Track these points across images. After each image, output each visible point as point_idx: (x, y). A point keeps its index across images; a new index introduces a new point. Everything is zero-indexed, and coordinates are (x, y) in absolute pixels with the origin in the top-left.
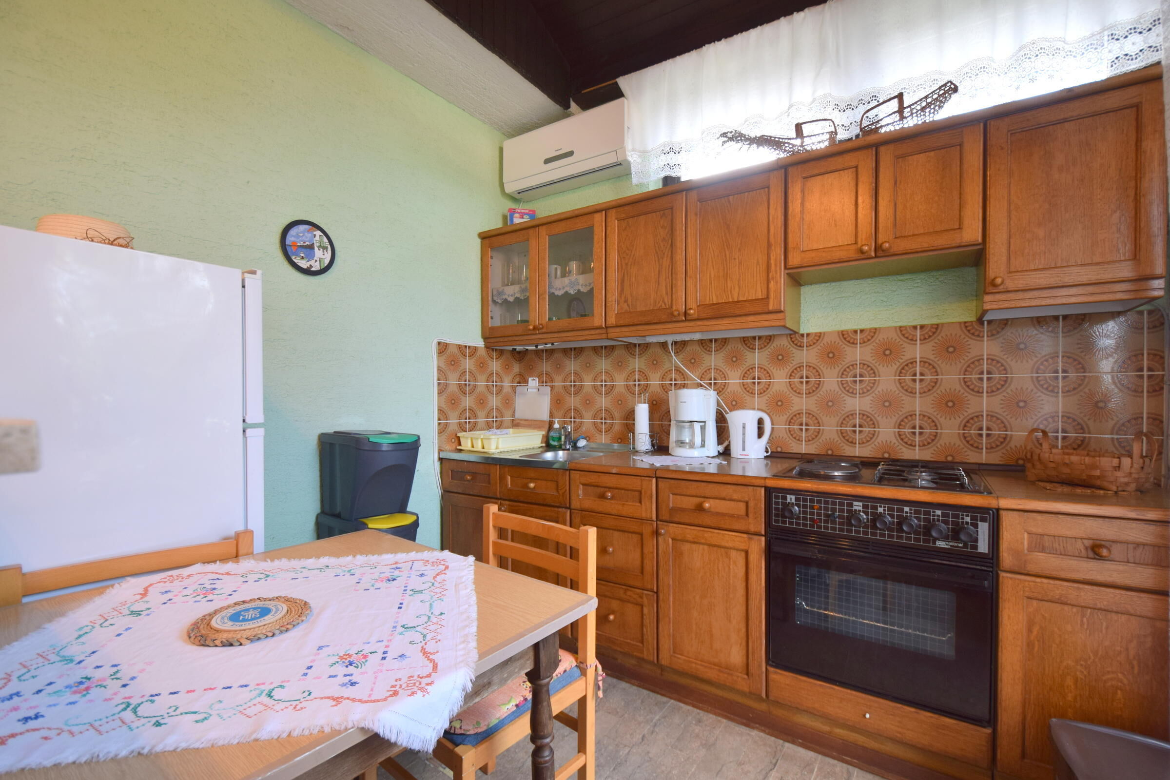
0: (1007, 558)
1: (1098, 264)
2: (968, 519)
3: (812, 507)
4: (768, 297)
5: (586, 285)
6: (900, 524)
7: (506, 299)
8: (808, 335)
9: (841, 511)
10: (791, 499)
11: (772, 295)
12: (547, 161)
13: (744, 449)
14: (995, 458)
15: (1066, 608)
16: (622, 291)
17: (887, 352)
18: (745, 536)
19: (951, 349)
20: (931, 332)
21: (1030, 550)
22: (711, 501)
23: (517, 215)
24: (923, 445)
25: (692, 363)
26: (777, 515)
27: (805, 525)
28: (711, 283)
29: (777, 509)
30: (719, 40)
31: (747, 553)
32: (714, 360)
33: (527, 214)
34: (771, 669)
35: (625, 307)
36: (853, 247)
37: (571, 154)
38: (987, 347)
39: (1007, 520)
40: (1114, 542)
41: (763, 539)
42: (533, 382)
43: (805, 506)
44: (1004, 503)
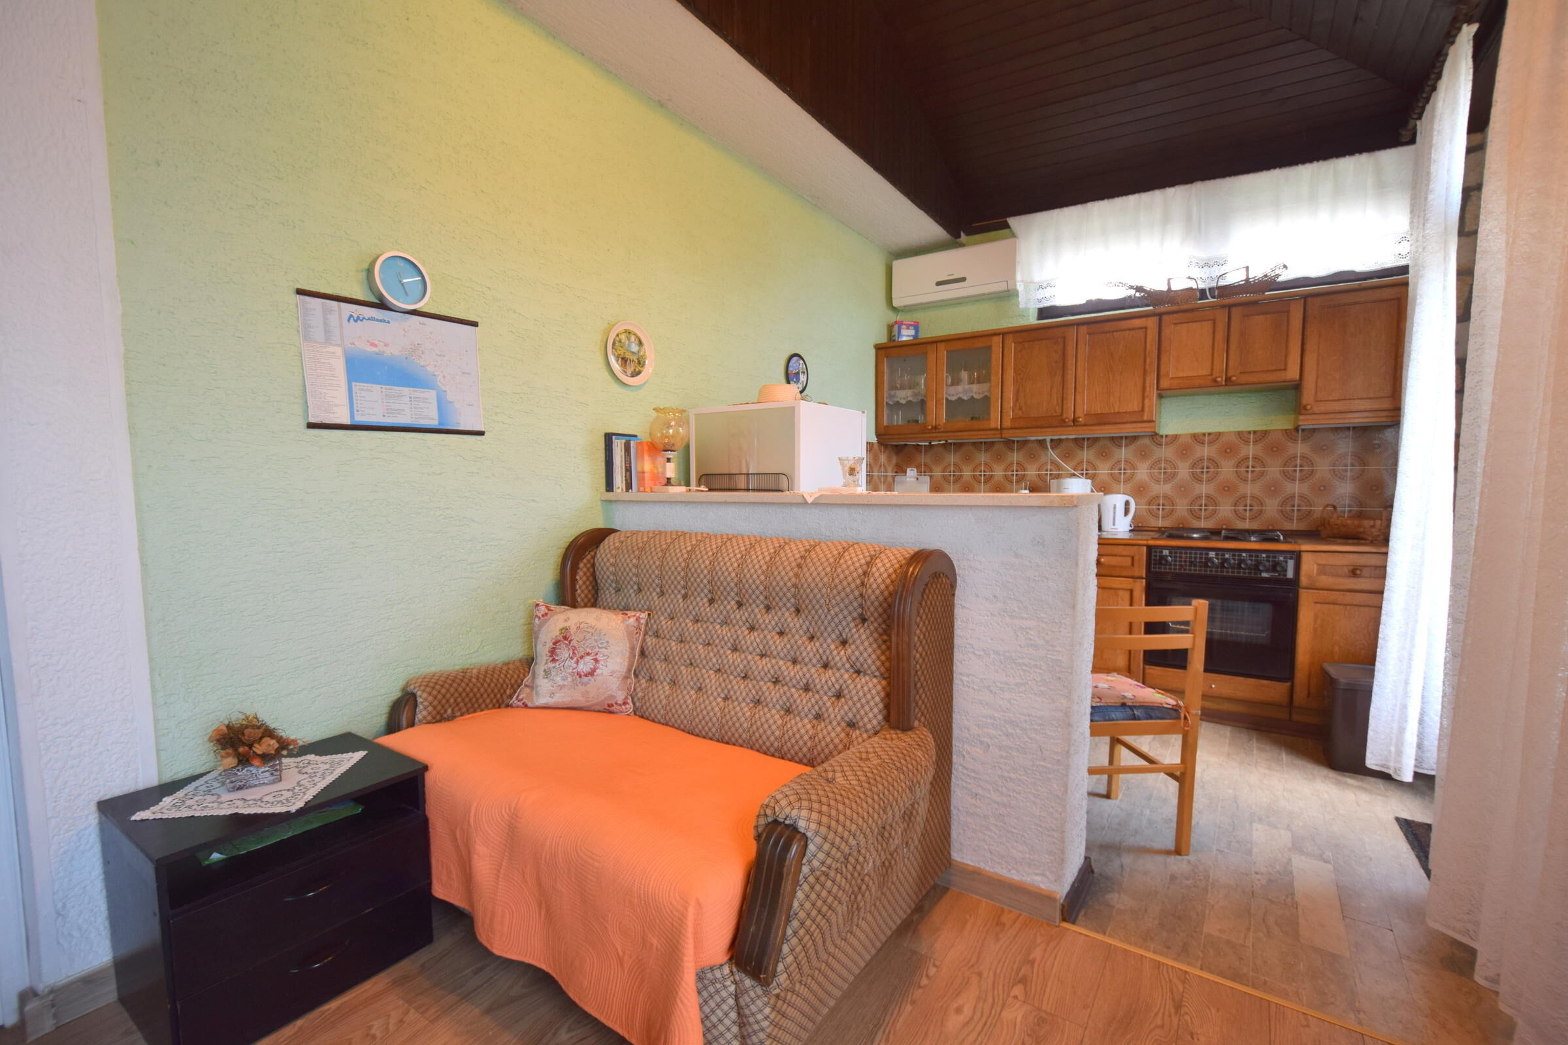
0: (1304, 580)
1: (1370, 398)
2: (1281, 558)
3: (1181, 557)
4: (1143, 410)
5: (979, 393)
6: (1239, 564)
7: (898, 402)
8: (1166, 436)
9: (1201, 558)
10: (1166, 552)
11: (1146, 409)
12: (939, 284)
13: (1114, 524)
14: (1302, 526)
15: (1337, 606)
16: (1017, 400)
17: (1228, 450)
18: (1131, 580)
19: (1275, 449)
20: (1260, 436)
21: (1318, 574)
22: (1105, 557)
23: (904, 327)
24: (1251, 519)
25: (1066, 456)
26: (1155, 564)
27: (1175, 569)
28: (1096, 397)
29: (1155, 560)
30: (1102, 199)
31: (1131, 591)
32: (1086, 455)
33: (911, 325)
34: (1147, 667)
35: (1020, 413)
36: (1210, 377)
37: (963, 279)
38: (1300, 448)
39: (1305, 557)
40: (1364, 566)
41: (1144, 581)
42: (911, 473)
43: (1176, 557)
44: (1304, 547)
